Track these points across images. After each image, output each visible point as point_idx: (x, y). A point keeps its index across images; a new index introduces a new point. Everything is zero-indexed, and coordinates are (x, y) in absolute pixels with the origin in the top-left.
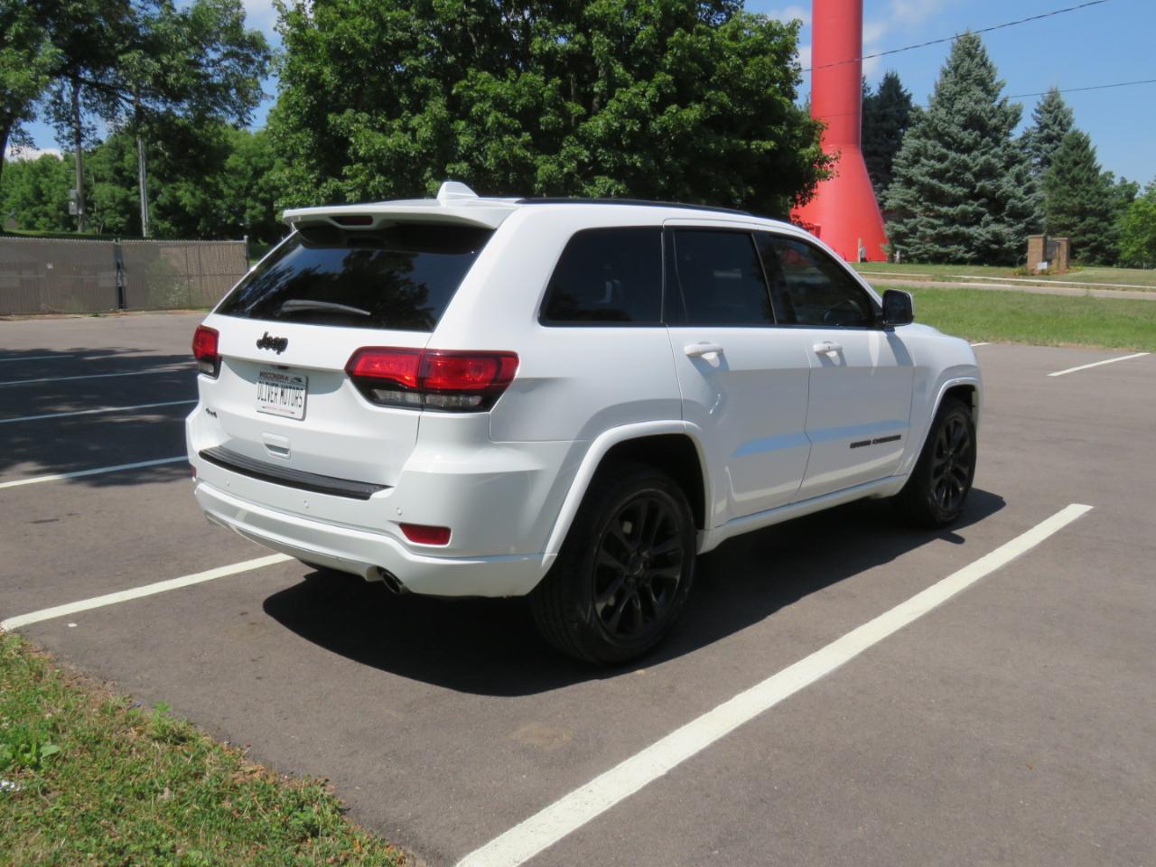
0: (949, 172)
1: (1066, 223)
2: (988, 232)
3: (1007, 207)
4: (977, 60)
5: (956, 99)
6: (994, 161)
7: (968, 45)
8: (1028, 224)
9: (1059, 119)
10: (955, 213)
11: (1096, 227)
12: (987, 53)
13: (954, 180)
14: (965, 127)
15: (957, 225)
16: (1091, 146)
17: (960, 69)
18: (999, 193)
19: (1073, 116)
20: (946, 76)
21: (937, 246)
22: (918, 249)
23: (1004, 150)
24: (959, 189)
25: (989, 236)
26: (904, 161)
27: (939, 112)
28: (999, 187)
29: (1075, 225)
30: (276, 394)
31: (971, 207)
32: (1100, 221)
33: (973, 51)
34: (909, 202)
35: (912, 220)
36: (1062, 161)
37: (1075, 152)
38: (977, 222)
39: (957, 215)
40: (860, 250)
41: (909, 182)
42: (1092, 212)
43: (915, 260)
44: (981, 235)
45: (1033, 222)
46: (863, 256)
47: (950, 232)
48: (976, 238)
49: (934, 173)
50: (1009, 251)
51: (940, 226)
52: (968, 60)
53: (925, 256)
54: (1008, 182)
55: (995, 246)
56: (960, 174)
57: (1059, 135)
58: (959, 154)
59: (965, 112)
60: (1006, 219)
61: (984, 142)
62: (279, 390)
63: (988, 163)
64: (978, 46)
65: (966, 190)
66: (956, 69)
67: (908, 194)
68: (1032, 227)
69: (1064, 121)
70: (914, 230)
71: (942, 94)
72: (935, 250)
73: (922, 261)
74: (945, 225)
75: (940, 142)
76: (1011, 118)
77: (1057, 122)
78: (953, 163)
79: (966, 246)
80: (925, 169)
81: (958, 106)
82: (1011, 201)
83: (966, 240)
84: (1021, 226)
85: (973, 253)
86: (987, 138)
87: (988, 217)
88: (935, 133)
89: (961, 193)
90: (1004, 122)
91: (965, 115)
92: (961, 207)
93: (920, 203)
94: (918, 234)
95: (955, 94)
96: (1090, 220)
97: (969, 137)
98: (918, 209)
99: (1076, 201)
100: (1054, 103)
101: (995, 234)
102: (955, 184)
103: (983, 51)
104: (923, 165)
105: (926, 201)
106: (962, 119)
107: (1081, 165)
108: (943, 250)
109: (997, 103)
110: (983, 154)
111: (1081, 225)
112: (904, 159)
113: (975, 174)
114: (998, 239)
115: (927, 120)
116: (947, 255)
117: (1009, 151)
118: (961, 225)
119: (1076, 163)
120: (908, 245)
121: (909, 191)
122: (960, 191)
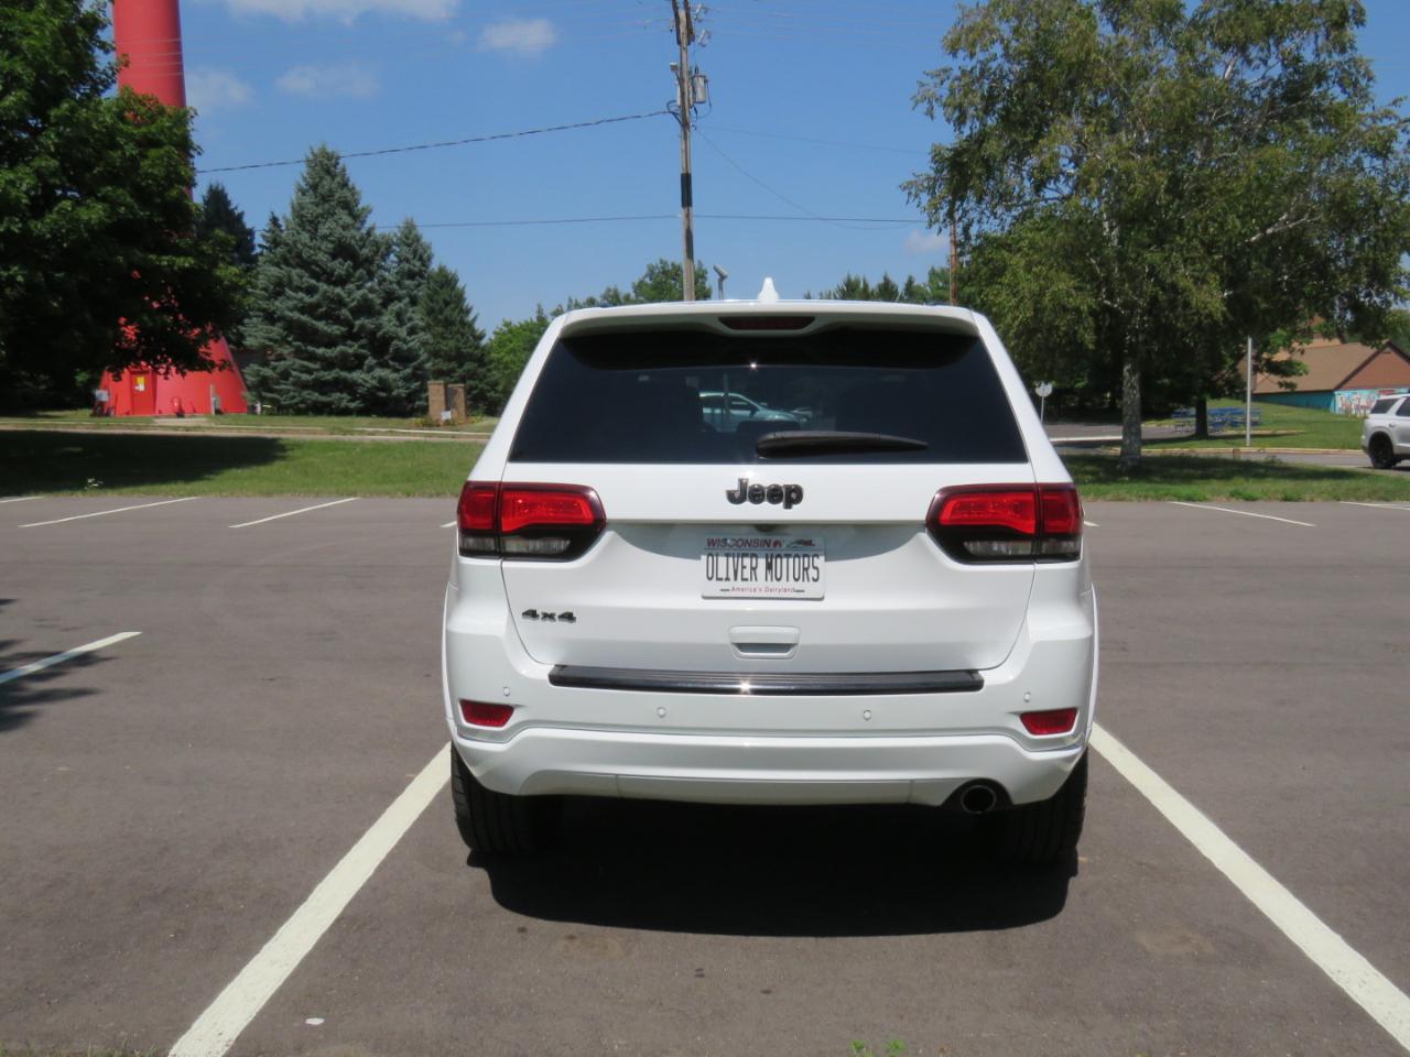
0: (321, 307)
1: (445, 368)
2: (373, 378)
3: (391, 349)
4: (338, 179)
5: (319, 222)
6: (371, 296)
7: (326, 162)
8: (415, 368)
9: (419, 253)
10: (333, 355)
11: (474, 374)
12: (347, 172)
13: (328, 317)
14: (334, 256)
15: (337, 370)
16: (460, 285)
17: (320, 188)
18: (380, 333)
19: (433, 251)
20: (304, 194)
21: (316, 394)
22: (293, 397)
23: (380, 283)
24: (335, 327)
25: (374, 382)
26: (263, 292)
27: (302, 237)
28: (379, 327)
29: (453, 371)
30: (754, 569)
31: (351, 348)
32: (479, 366)
33: (332, 169)
34: (276, 341)
35: (282, 363)
36: (431, 300)
37: (444, 290)
38: (359, 366)
39: (336, 357)
40: (213, 399)
41: (270, 318)
42: (471, 357)
43: (291, 411)
44: (367, 382)
45: (420, 367)
46: (219, 407)
47: (329, 377)
48: (361, 385)
49: (303, 307)
50: (398, 399)
51: (317, 370)
52: (328, 178)
53: (302, 406)
54: (390, 321)
55: (383, 394)
56: (334, 310)
57: (421, 271)
58: (332, 287)
59: (332, 238)
60: (391, 363)
61: (358, 274)
62: (761, 561)
63: (365, 299)
64: (337, 164)
65: (344, 329)
66: (314, 187)
67: (272, 331)
68: (419, 372)
69: (425, 256)
70: (285, 375)
71: (302, 216)
72: (314, 398)
73: (299, 412)
74: (324, 369)
75: (306, 271)
76: (383, 249)
77: (417, 257)
78: (325, 296)
79: (349, 394)
80: (291, 304)
81: (323, 230)
82: (395, 342)
83: (349, 387)
84: (409, 371)
85: (358, 402)
86: (361, 270)
87: (371, 361)
88: (297, 260)
89: (338, 332)
90: (376, 253)
91: (333, 242)
92: (340, 348)
93: (289, 343)
94: (291, 379)
95: (317, 217)
96: (469, 366)
97: (340, 267)
98: (286, 350)
99: (452, 343)
100: (411, 236)
101: (381, 380)
102: (330, 321)
103: (344, 170)
104: (288, 298)
105: (295, 340)
106: (330, 246)
107: (453, 305)
108: (324, 399)
109: (364, 231)
110: (359, 288)
111: (460, 372)
112: (262, 290)
113: (352, 311)
114: (384, 385)
115: (287, 245)
116: (329, 405)
117: (386, 285)
118: (342, 369)
119: (447, 304)
120: (279, 392)
121: (275, 329)
122: (336, 330)
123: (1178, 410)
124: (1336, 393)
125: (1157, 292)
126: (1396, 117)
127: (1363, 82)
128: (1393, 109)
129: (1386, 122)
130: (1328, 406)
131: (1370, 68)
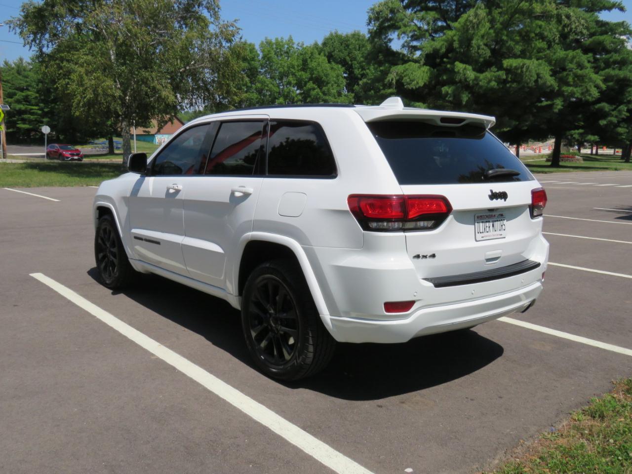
30: (489, 227)
62: (491, 224)
123: (90, 141)
124: (156, 136)
125: (147, 90)
126: (236, 27)
127: (217, 9)
128: (234, 23)
129: (231, 28)
130: (153, 141)
131: (219, 4)
